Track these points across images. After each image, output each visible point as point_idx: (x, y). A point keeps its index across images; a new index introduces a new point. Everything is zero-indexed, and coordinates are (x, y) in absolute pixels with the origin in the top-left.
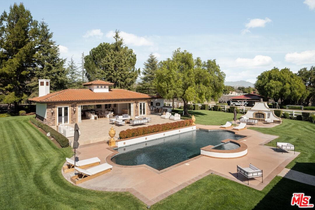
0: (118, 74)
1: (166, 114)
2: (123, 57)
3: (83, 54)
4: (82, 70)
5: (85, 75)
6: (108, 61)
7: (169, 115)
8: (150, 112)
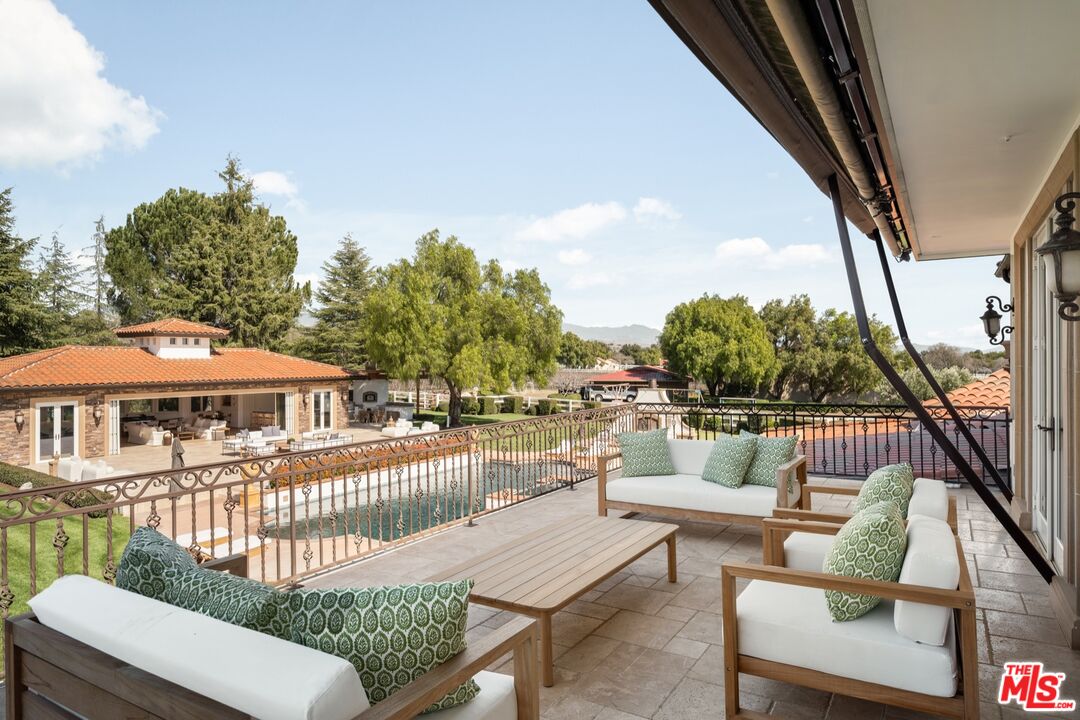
0: (239, 300)
1: (398, 424)
2: (255, 245)
3: (100, 224)
4: (95, 278)
5: (104, 295)
6: (200, 253)
7: (407, 426)
8: (345, 420)
